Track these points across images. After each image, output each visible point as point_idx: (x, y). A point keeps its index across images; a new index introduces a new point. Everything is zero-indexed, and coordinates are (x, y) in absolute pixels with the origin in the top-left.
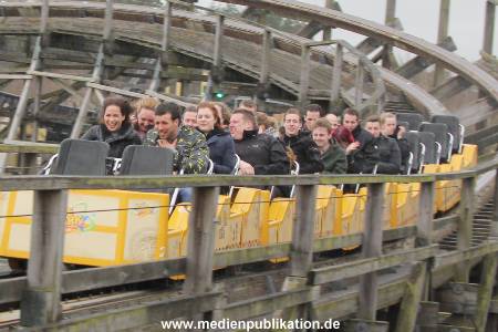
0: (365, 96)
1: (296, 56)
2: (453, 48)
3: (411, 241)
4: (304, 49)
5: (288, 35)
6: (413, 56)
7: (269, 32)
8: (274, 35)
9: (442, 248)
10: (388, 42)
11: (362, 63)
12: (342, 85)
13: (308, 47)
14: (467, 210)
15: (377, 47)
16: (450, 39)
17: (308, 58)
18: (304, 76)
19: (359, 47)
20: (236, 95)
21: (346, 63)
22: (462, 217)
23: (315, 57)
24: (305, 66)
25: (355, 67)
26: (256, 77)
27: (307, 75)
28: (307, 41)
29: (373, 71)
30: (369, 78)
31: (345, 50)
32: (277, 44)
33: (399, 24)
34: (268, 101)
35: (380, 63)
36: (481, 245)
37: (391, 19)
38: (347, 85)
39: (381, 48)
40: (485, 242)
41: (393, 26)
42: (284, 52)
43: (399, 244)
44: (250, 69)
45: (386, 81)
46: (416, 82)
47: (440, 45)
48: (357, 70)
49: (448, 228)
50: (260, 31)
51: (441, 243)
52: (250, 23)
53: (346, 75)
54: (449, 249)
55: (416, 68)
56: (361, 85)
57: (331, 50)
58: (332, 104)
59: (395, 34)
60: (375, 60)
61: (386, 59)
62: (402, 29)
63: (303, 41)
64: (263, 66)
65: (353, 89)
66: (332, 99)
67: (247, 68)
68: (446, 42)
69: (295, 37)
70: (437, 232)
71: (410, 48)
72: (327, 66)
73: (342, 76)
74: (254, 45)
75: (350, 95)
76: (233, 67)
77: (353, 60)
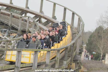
0: (34, 30)
1: (18, 20)
2: (56, 19)
3: (44, 65)
4: (20, 18)
5: (16, 14)
6: (46, 20)
7: (12, 14)
8: (13, 14)
9: (51, 67)
10: (40, 17)
11: (34, 22)
12: (29, 27)
13: (21, 17)
14: (58, 58)
15: (38, 18)
16: (55, 17)
17: (21, 20)
18: (20, 25)
19: (33, 18)
20: (3, 29)
21: (30, 22)
22: (57, 60)
23: (22, 20)
24: (20, 22)
25: (32, 23)
26: (8, 24)
27: (21, 24)
28: (21, 16)
29: (37, 24)
30: (36, 25)
31: (30, 18)
32: (14, 17)
33: (43, 12)
34: (11, 30)
35: (38, 22)
36: (61, 67)
37: (41, 11)
38: (30, 27)
39: (39, 18)
40: (62, 66)
41: (42, 13)
42: (15, 19)
43: (41, 66)
44: (7, 22)
45: (39, 26)
46: (47, 27)
47: (53, 18)
48: (33, 23)
49: (53, 62)
50: (10, 13)
51: (51, 66)
52: (7, 11)
53: (30, 25)
54: (54, 68)
55: (47, 23)
56: (33, 27)
57: (26, 18)
58: (26, 31)
59: (42, 15)
60: (37, 21)
61: (40, 21)
62: (44, 14)
63: (20, 16)
64: (10, 22)
65: (32, 28)
66: (26, 30)
67: (6, 22)
68: (54, 17)
69: (18, 15)
70: (51, 63)
71: (45, 18)
72: (25, 22)
73: (29, 25)
74: (8, 16)
75: (31, 30)
76: (3, 22)
77: (32, 21)
